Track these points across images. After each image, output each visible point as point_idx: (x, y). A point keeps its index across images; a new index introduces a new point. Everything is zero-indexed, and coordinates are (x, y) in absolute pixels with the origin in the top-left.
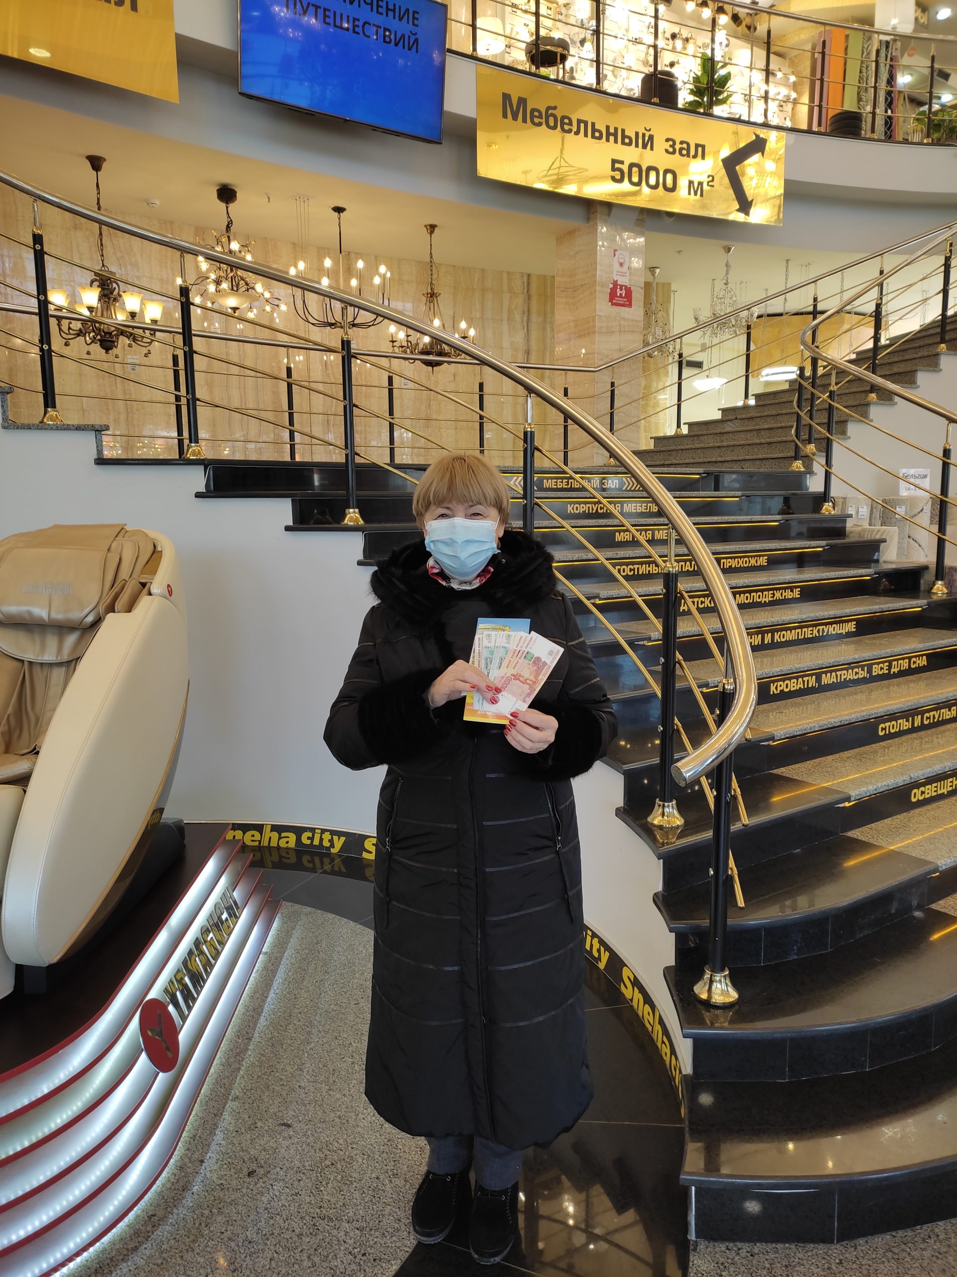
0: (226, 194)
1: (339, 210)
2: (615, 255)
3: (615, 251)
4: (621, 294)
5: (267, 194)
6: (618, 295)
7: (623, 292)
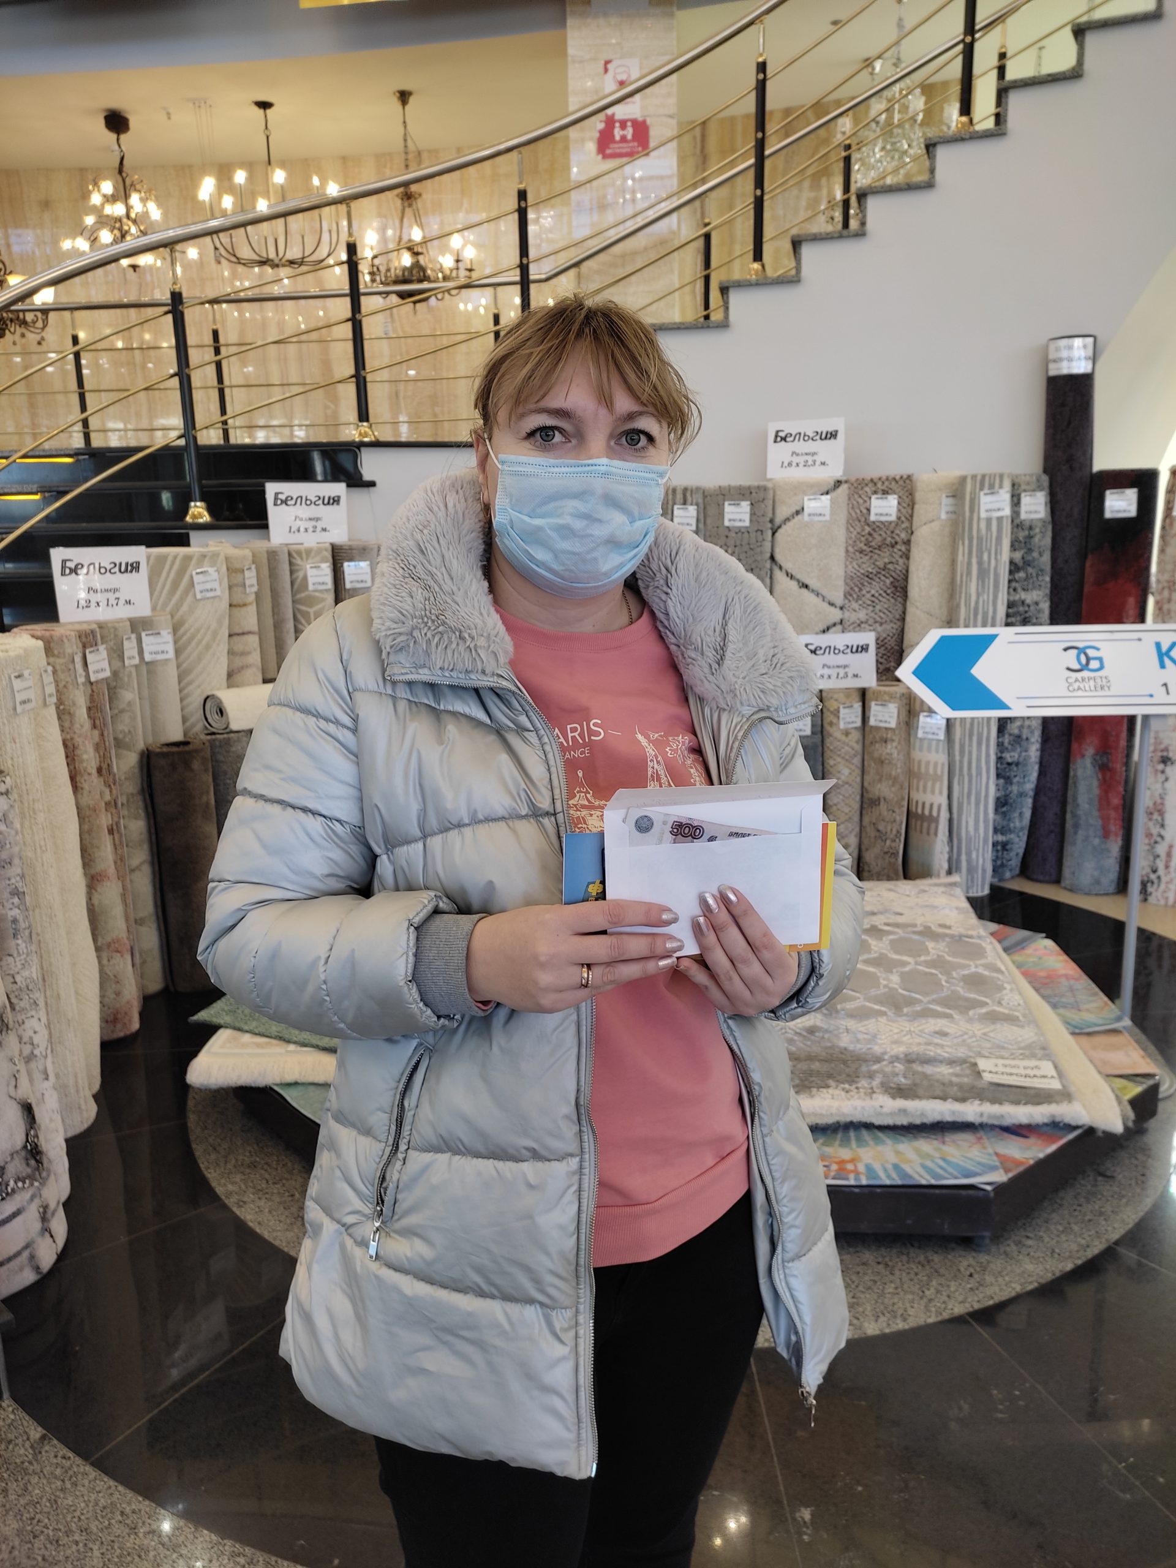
0: (116, 122)
1: (264, 105)
2: (606, 70)
3: (607, 63)
4: (623, 139)
5: (164, 109)
6: (617, 138)
7: (629, 132)
